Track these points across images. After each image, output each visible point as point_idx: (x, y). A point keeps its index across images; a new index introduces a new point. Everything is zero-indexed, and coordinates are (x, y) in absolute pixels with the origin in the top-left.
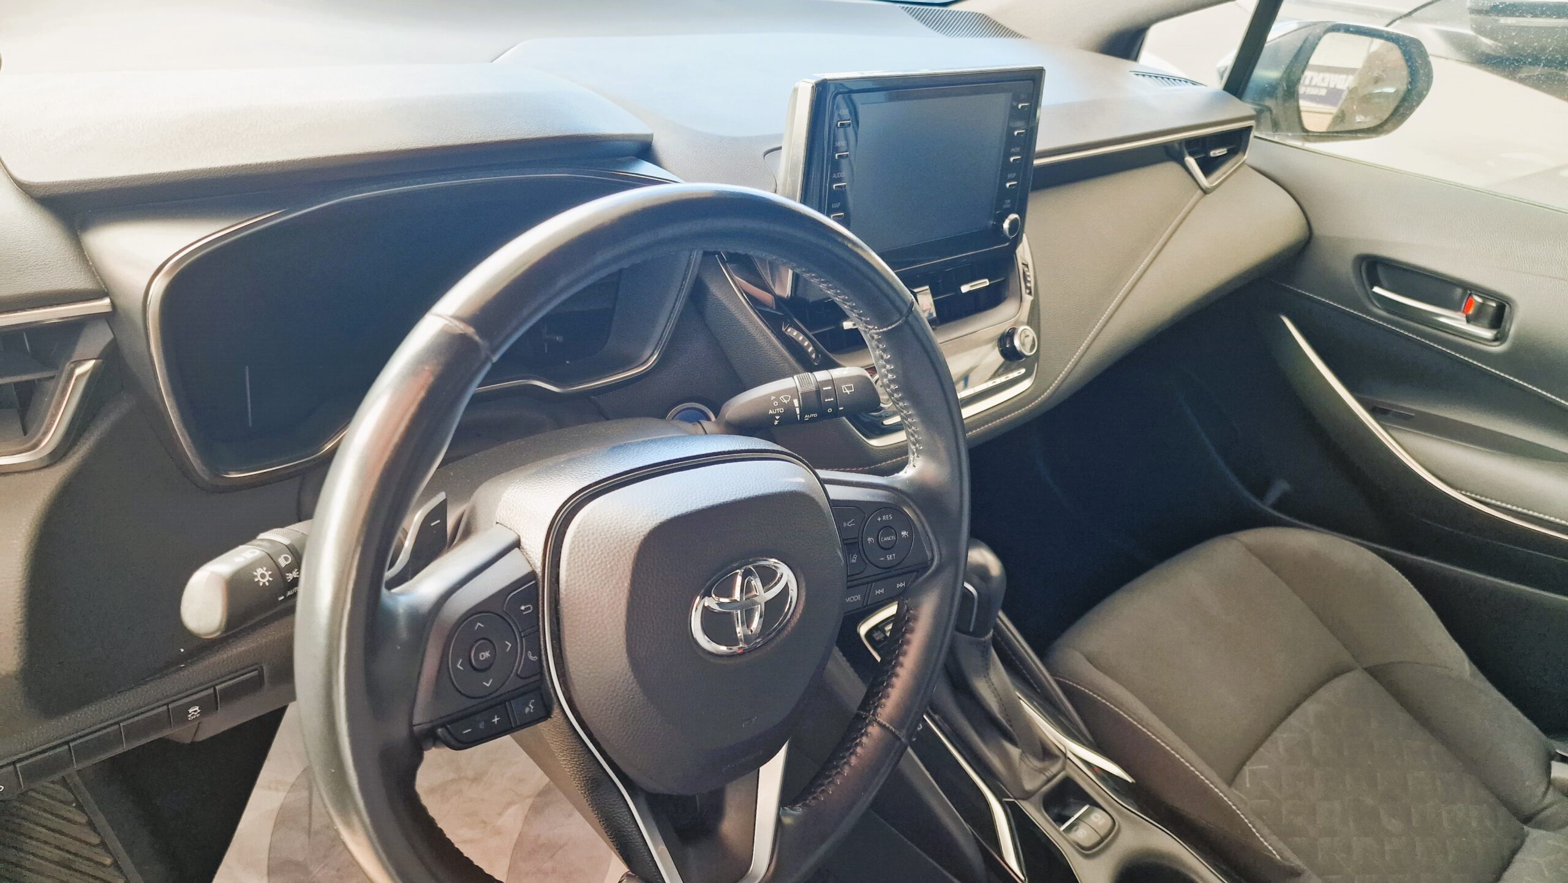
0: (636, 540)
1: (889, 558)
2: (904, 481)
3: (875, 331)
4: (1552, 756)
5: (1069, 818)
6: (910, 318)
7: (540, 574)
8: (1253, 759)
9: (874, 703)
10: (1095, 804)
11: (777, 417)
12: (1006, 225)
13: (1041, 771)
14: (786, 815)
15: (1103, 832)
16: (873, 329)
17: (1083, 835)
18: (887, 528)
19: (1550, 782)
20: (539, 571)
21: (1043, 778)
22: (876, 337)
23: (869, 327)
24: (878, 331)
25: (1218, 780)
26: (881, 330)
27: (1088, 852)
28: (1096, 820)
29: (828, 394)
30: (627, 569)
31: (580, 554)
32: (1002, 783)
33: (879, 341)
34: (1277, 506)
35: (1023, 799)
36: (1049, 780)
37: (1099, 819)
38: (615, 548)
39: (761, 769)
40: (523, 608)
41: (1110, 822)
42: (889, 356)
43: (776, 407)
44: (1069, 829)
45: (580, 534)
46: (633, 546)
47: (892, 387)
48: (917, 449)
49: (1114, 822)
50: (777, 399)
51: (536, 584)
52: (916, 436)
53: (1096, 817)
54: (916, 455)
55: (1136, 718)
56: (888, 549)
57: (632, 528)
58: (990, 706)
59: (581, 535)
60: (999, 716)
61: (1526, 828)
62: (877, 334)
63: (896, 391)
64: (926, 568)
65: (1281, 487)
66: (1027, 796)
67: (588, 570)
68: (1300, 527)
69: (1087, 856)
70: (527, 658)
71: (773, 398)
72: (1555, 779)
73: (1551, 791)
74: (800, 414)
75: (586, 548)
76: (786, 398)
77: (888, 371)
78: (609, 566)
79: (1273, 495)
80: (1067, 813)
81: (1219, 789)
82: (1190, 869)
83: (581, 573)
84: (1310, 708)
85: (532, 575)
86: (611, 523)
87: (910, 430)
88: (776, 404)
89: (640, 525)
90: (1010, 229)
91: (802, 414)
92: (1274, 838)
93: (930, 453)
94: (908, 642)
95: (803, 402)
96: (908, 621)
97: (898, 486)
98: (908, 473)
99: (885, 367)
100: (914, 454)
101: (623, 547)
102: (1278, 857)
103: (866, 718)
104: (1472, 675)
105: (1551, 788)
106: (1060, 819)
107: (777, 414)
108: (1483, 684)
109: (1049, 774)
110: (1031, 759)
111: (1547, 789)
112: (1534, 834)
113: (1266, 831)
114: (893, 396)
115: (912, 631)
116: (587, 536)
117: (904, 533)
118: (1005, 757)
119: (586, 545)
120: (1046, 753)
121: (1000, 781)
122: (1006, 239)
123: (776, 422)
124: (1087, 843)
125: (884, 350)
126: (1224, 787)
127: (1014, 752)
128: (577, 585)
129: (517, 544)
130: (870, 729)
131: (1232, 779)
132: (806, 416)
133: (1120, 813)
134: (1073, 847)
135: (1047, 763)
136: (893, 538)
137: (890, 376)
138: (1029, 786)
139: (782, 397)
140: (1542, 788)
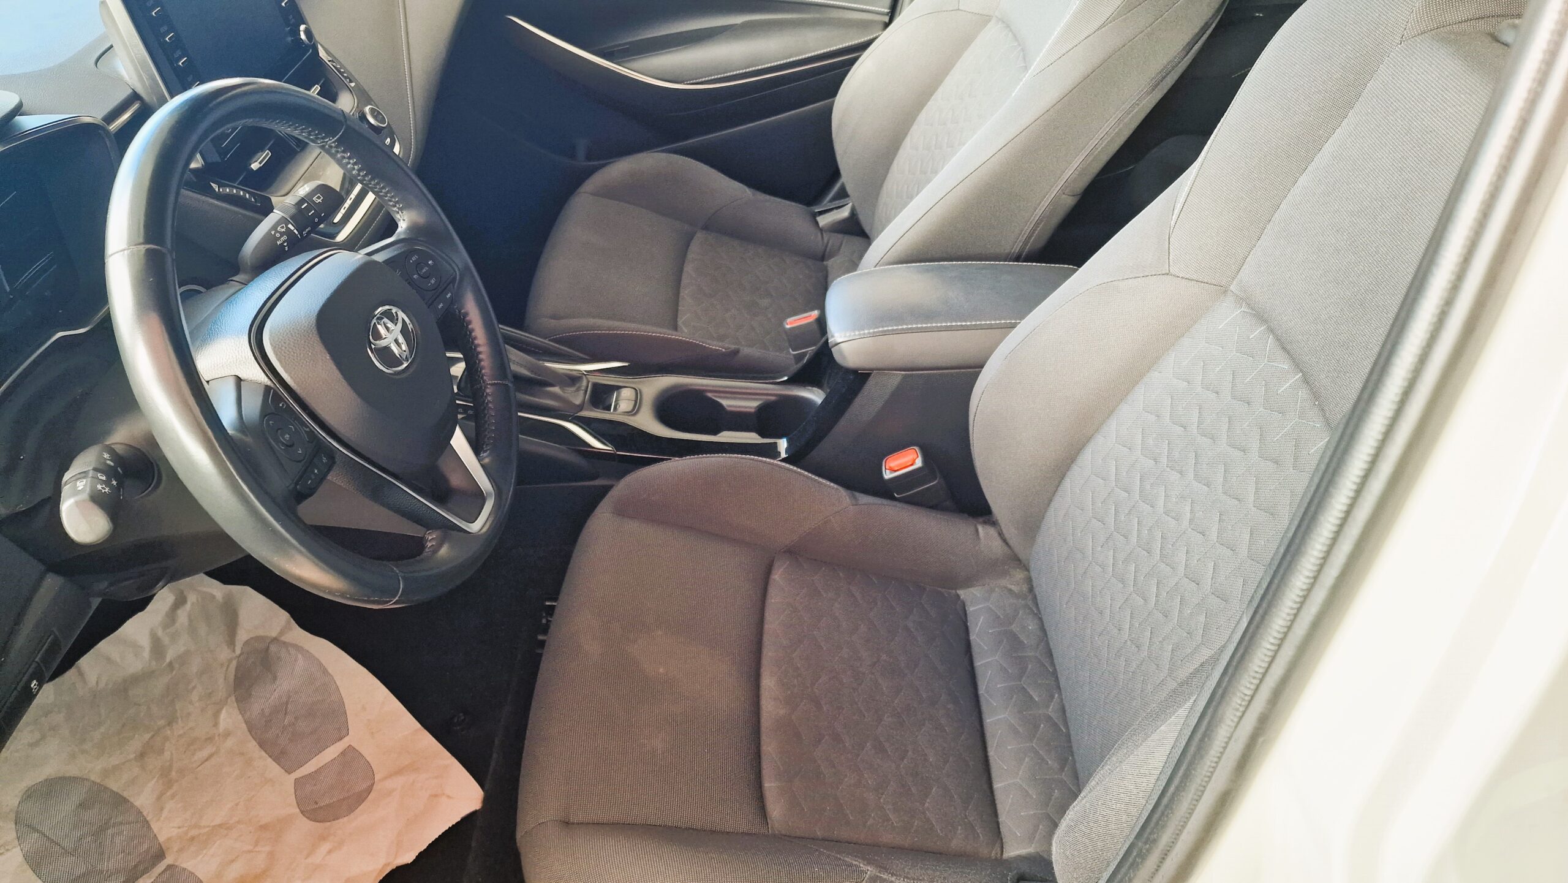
0: (313, 330)
1: (433, 282)
2: (405, 232)
3: (331, 142)
4: (814, 215)
5: (611, 405)
6: (348, 122)
7: (272, 385)
8: (679, 316)
9: (479, 376)
10: (619, 388)
11: (285, 244)
12: (303, 36)
13: (578, 390)
14: (483, 459)
15: (633, 398)
16: (330, 140)
17: (625, 406)
18: (418, 265)
19: (821, 230)
20: (269, 383)
21: (582, 393)
22: (333, 145)
23: (326, 140)
24: (333, 140)
25: (670, 332)
26: (336, 138)
27: (635, 411)
28: (625, 395)
29: (308, 209)
30: (322, 349)
31: (287, 358)
32: (562, 411)
33: (336, 147)
34: (589, 158)
35: (581, 410)
36: (586, 391)
37: (627, 393)
38: (305, 342)
39: (451, 442)
40: (281, 405)
41: (633, 390)
42: (349, 154)
43: (280, 237)
44: (615, 408)
45: (277, 348)
46: (314, 335)
47: (361, 174)
48: (398, 208)
49: (635, 389)
50: (277, 232)
51: (274, 390)
52: (393, 200)
53: (624, 393)
54: (400, 213)
55: (605, 328)
56: (427, 277)
57: (305, 327)
58: (525, 374)
59: (279, 348)
60: (532, 376)
61: (825, 263)
62: (333, 142)
63: (366, 175)
64: (455, 278)
65: (582, 146)
66: (581, 407)
67: (299, 364)
68: (610, 163)
69: (635, 414)
70: (305, 431)
71: (273, 232)
72: (823, 227)
73: (824, 235)
74: (299, 233)
75: (288, 353)
76: (282, 227)
77: (353, 164)
78: (310, 354)
79: (581, 153)
80: (607, 404)
81: (674, 335)
82: (691, 385)
83: (296, 368)
84: (689, 268)
85: (267, 389)
86: (290, 331)
87: (386, 198)
88: (278, 235)
89: (307, 322)
90: (307, 37)
91: (301, 233)
92: (715, 343)
93: (407, 206)
94: (472, 330)
95: (294, 222)
96: (464, 317)
97: (402, 237)
98: (403, 226)
99: (349, 163)
100: (398, 213)
101: (309, 339)
102: (724, 350)
103: (481, 387)
104: (754, 195)
105: (823, 232)
106: (608, 408)
107: (284, 242)
108: (762, 197)
109: (583, 388)
110: (567, 389)
111: (822, 234)
112: (830, 263)
113: (709, 341)
114: (365, 180)
115: (470, 322)
116: (282, 346)
117: (430, 262)
118: (555, 397)
119: (286, 351)
120: (573, 380)
121: (559, 410)
122: (307, 47)
123: (287, 248)
124: (630, 408)
125: (344, 152)
126: (675, 333)
127: (556, 389)
128: (300, 376)
129: (239, 380)
130: (488, 391)
131: (675, 328)
132: (304, 233)
133: (633, 382)
134: (624, 415)
135: (578, 385)
136: (427, 268)
137: (356, 167)
138: (578, 401)
139: (279, 228)
140: (819, 234)
